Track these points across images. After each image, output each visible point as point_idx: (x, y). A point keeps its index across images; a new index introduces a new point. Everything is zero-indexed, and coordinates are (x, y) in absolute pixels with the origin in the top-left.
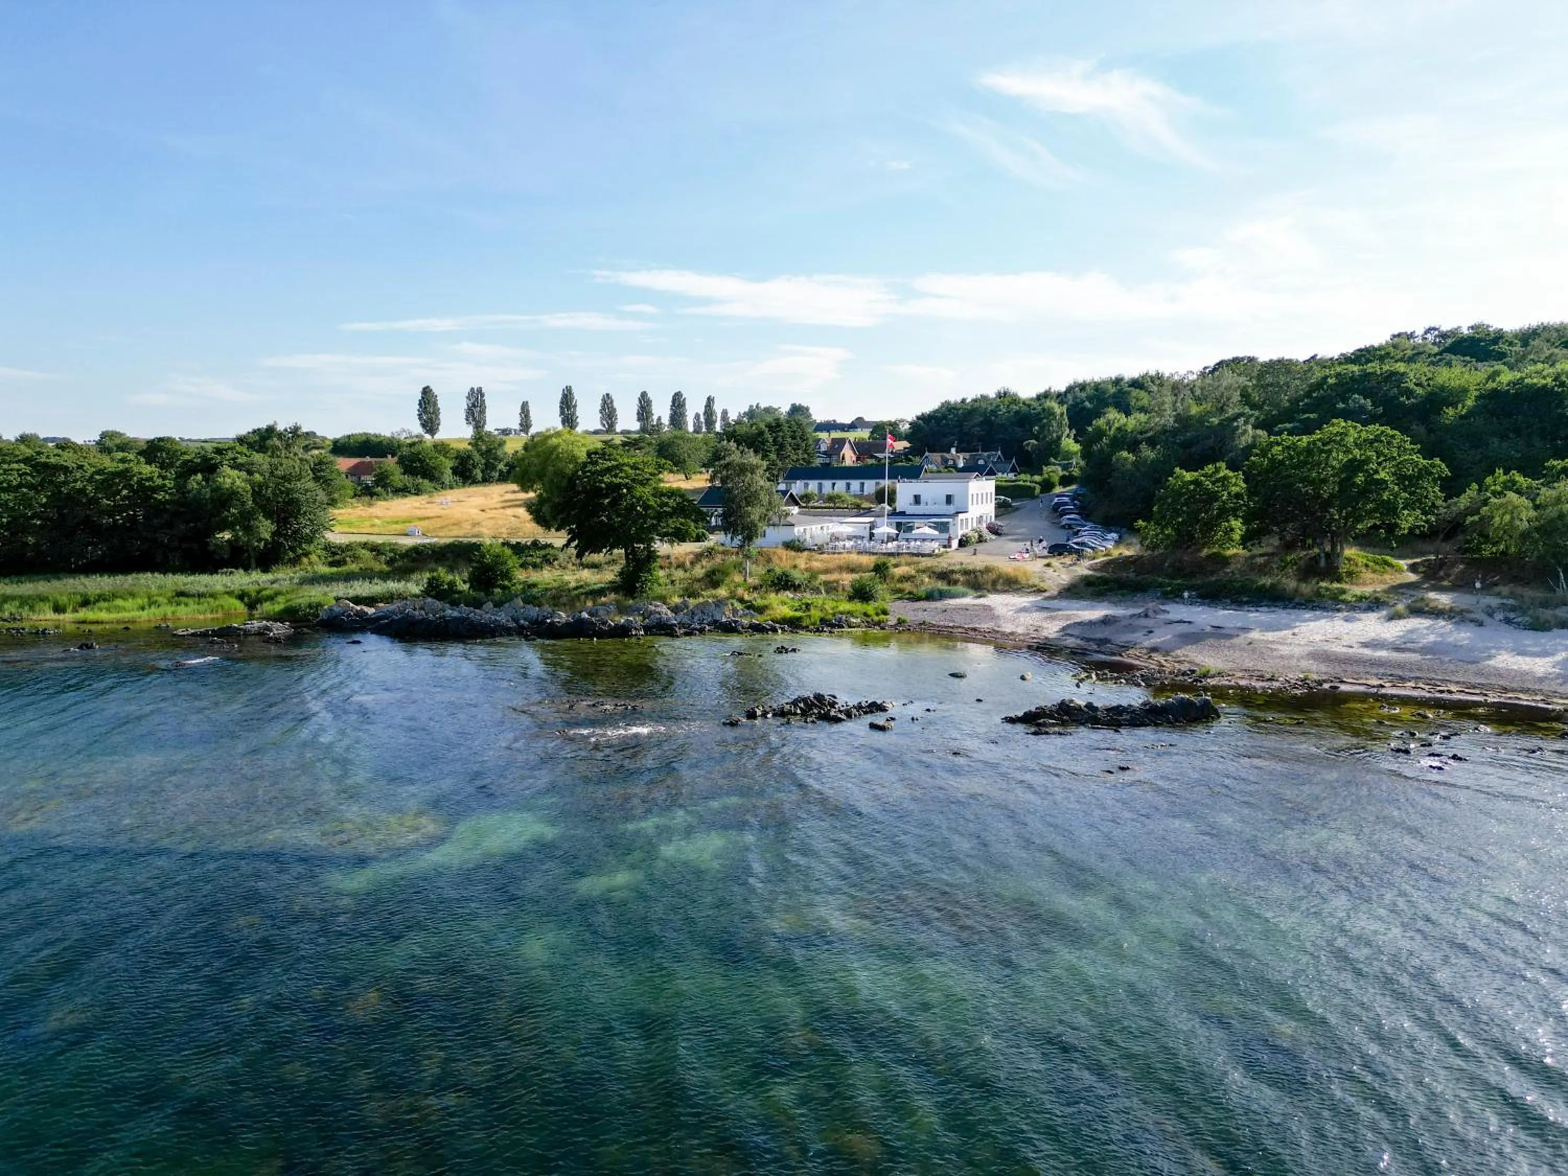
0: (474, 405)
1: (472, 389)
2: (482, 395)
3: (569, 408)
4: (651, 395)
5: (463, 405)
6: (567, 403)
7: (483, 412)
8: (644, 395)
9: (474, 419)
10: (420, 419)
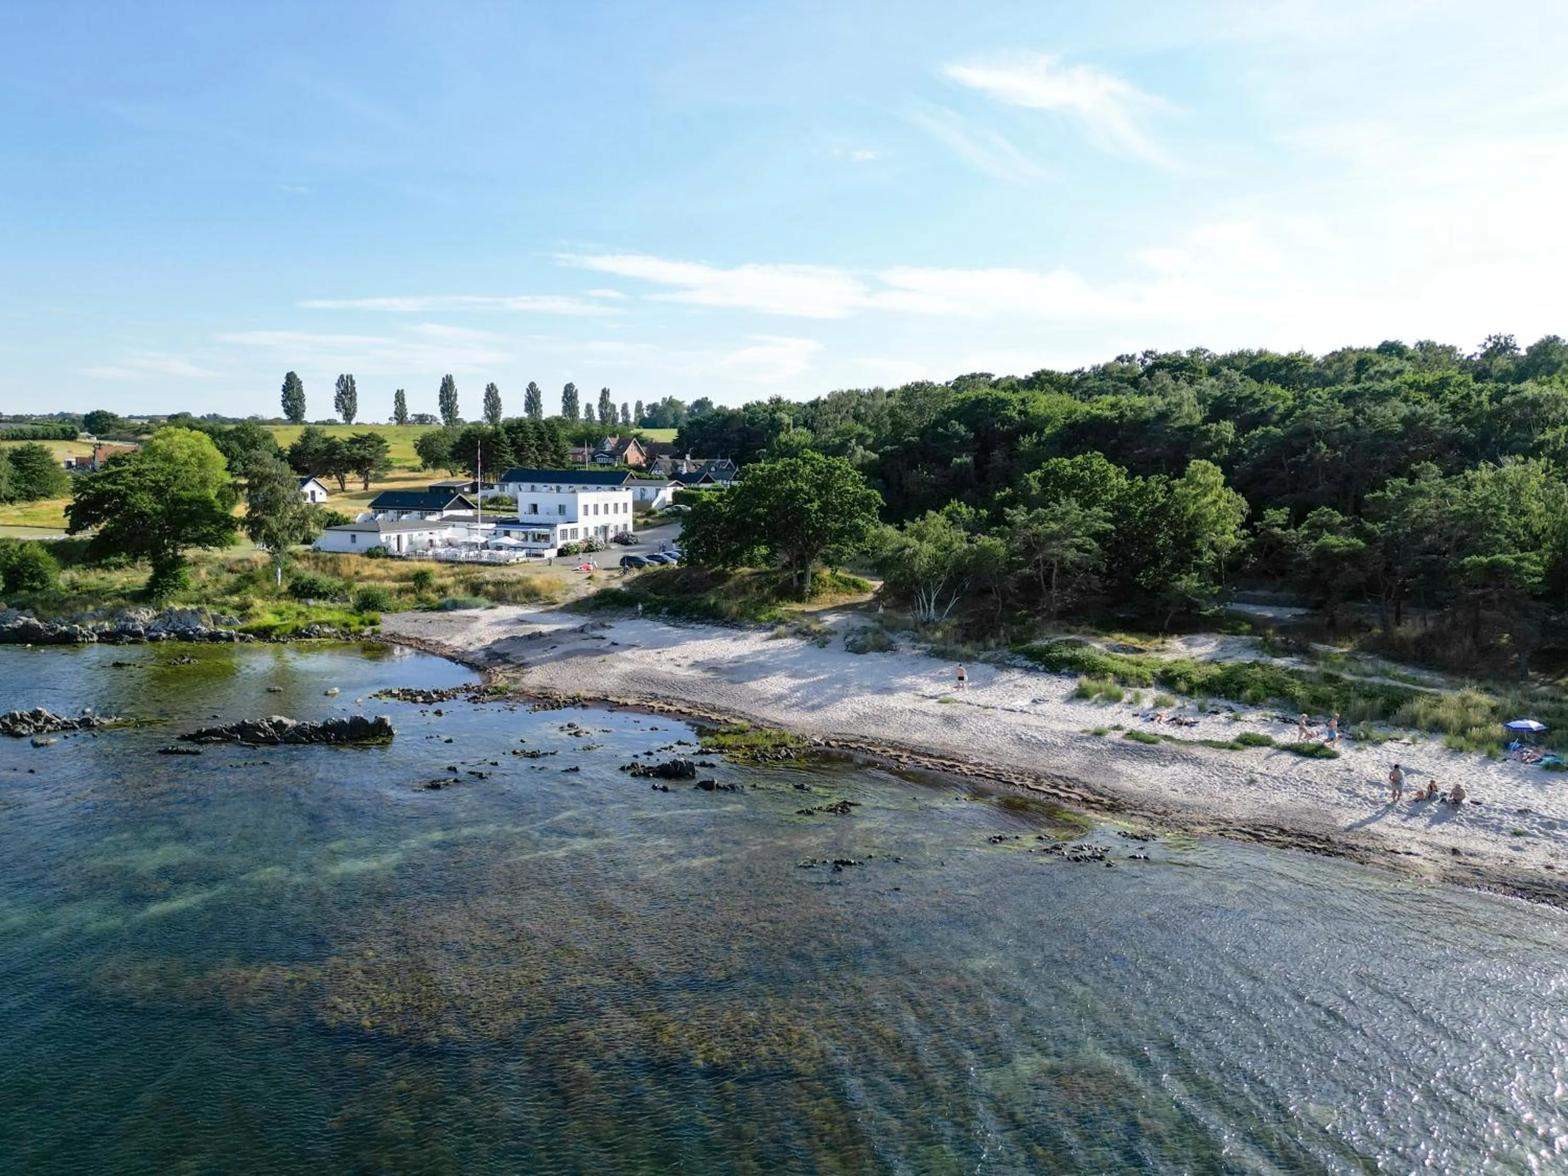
0: (343, 393)
1: (342, 376)
2: (353, 382)
3: (448, 397)
4: (539, 386)
5: (333, 392)
6: (447, 392)
7: (353, 399)
8: (532, 385)
9: (344, 407)
10: (284, 405)
